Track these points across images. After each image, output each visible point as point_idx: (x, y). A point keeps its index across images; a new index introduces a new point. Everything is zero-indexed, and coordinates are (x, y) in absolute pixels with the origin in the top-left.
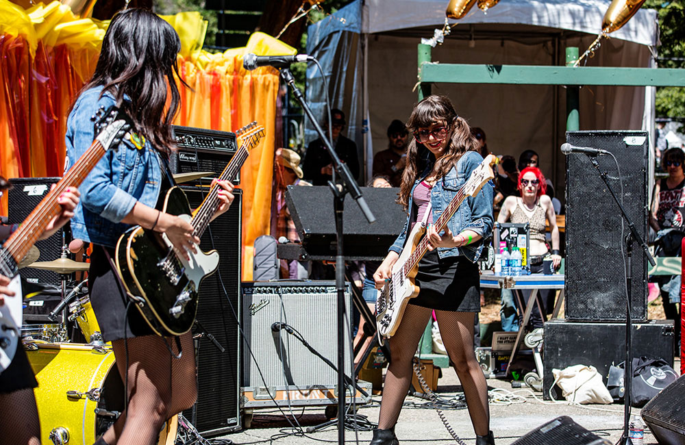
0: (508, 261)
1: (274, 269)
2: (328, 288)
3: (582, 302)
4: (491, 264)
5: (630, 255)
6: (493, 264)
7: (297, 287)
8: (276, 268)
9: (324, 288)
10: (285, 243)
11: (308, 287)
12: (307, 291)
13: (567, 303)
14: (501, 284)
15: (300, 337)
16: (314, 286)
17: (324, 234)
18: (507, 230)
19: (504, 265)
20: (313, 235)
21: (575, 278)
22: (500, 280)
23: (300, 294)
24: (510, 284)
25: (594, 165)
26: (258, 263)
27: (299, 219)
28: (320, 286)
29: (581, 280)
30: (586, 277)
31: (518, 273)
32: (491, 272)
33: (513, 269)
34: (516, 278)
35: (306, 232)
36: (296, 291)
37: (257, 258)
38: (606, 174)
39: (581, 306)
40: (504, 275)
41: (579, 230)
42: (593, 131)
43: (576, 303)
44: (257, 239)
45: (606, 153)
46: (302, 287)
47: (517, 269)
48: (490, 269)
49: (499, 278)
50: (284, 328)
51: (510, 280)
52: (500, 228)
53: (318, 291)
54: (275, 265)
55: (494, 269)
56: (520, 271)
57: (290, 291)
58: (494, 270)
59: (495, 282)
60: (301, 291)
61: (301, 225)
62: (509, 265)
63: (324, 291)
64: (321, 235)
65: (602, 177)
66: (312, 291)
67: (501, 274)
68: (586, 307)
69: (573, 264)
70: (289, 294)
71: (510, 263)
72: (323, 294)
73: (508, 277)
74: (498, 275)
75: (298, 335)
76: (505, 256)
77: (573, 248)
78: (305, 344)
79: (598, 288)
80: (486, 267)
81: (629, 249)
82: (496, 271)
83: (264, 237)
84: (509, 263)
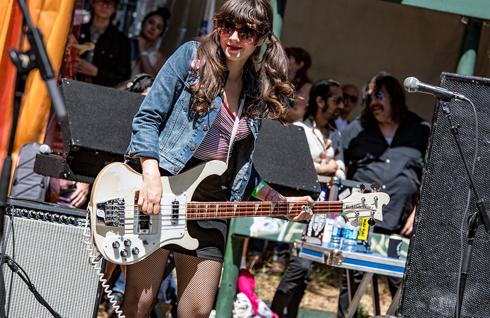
0: (342, 230)
1: (39, 189)
2: (79, 219)
3: (423, 300)
4: (320, 230)
5: (470, 242)
6: (322, 231)
7: (37, 210)
8: (43, 187)
9: (73, 219)
10: (47, 154)
11: (53, 213)
12: (49, 219)
13: (403, 297)
14: (326, 258)
15: (25, 277)
16: (60, 214)
17: (97, 150)
18: (348, 190)
19: (335, 234)
20: (82, 149)
21: (419, 266)
22: (326, 252)
23: (40, 221)
24: (337, 260)
25: (445, 112)
26: (19, 177)
27: (68, 125)
28: (68, 215)
29: (426, 270)
30: (433, 268)
31: (350, 247)
32: (317, 241)
33: (346, 241)
34: (345, 254)
35: (74, 143)
36: (34, 216)
37: (20, 170)
38: (459, 127)
39: (421, 305)
40: (333, 246)
41: (435, 204)
42: (478, 78)
43: (414, 299)
44: (24, 146)
45: (464, 100)
46: (44, 212)
47: (350, 242)
48: (317, 237)
49: (325, 249)
50: (7, 262)
51: (339, 254)
52: (339, 185)
53: (65, 222)
54: (42, 183)
55: (322, 237)
56: (354, 245)
57: (26, 215)
58: (321, 239)
59: (319, 254)
60: (41, 218)
61: (69, 132)
62: (341, 235)
63: (72, 223)
64: (93, 151)
65: (452, 130)
66: (57, 220)
67: (330, 245)
68: (428, 308)
69: (420, 248)
70: (24, 219)
71: (344, 233)
72: (71, 226)
73: (336, 251)
74: (325, 246)
75: (23, 274)
76: (339, 224)
77: (424, 227)
78: (32, 288)
79: (448, 284)
80: (313, 232)
81: (472, 234)
82: (324, 240)
83: (35, 144)
84: (342, 233)
